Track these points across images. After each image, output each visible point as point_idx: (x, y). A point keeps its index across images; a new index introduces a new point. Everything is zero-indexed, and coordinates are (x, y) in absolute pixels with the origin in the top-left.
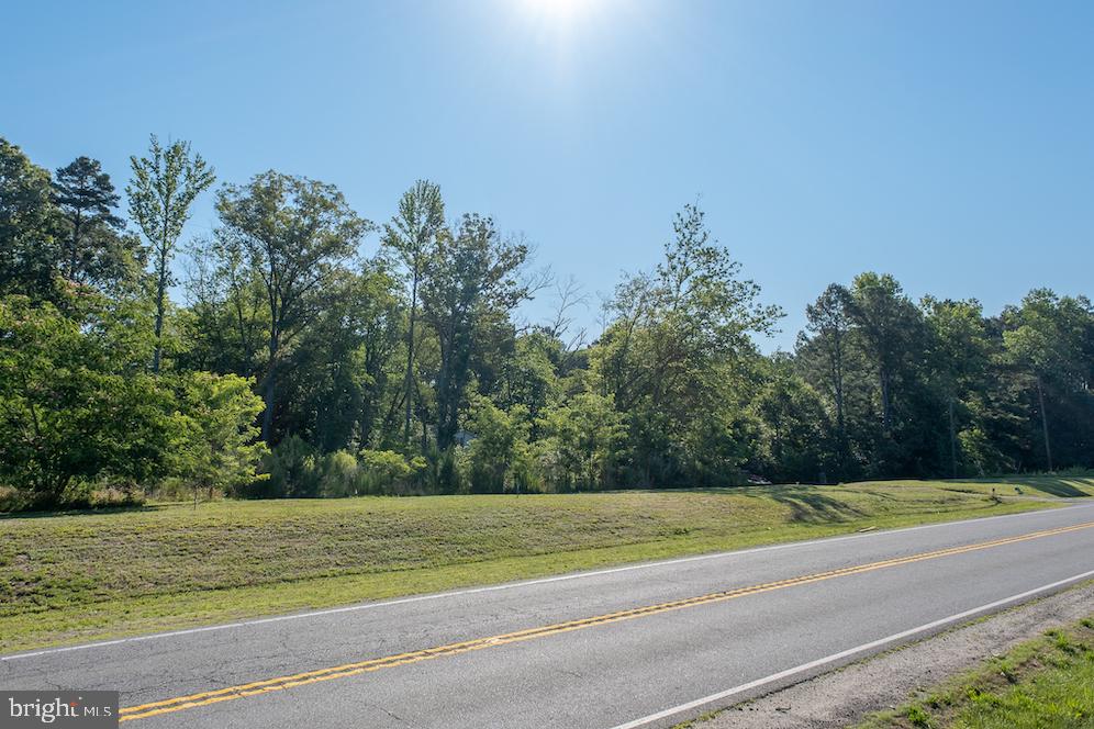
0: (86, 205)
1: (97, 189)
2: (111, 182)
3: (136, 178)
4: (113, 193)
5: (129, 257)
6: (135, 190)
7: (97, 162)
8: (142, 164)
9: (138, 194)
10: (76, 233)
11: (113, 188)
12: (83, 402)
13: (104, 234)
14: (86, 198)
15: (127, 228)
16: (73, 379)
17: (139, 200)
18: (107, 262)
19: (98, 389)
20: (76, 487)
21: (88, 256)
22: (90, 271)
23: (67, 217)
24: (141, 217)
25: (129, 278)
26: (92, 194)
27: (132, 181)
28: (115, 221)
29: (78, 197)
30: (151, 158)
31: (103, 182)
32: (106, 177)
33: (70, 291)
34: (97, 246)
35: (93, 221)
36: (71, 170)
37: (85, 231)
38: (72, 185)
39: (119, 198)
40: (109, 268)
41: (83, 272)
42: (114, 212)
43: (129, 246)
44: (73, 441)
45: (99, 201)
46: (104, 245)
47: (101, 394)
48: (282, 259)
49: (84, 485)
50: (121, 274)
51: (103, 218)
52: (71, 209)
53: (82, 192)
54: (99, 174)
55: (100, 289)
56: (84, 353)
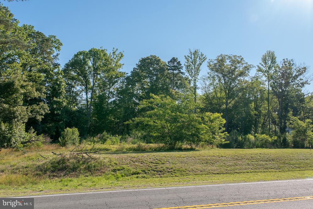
0: (175, 70)
1: (178, 65)
2: (181, 63)
3: (186, 61)
4: (181, 66)
5: (186, 82)
6: (186, 64)
7: (177, 58)
8: (188, 57)
9: (187, 65)
10: (173, 77)
11: (181, 65)
12: (178, 122)
13: (180, 77)
14: (175, 68)
15: (185, 75)
16: (176, 116)
17: (188, 67)
18: (181, 84)
19: (182, 118)
20: (179, 144)
21: (177, 83)
22: (177, 87)
23: (171, 73)
24: (189, 71)
25: (187, 88)
26: (176, 67)
27: (185, 62)
28: (182, 73)
29: (173, 68)
30: (190, 55)
31: (179, 63)
32: (179, 62)
33: (174, 93)
34: (178, 80)
35: (177, 74)
36: (171, 61)
37: (175, 77)
38: (172, 65)
39: (183, 67)
40: (182, 86)
41: (176, 87)
42: (182, 71)
43: (186, 79)
44: (177, 132)
45: (178, 68)
46: (180, 80)
47: (183, 119)
48: (227, 79)
49: (180, 143)
50: (185, 87)
51: (179, 73)
52: (172, 71)
53: (174, 67)
54: (178, 61)
55: (180, 91)
56: (178, 109)
